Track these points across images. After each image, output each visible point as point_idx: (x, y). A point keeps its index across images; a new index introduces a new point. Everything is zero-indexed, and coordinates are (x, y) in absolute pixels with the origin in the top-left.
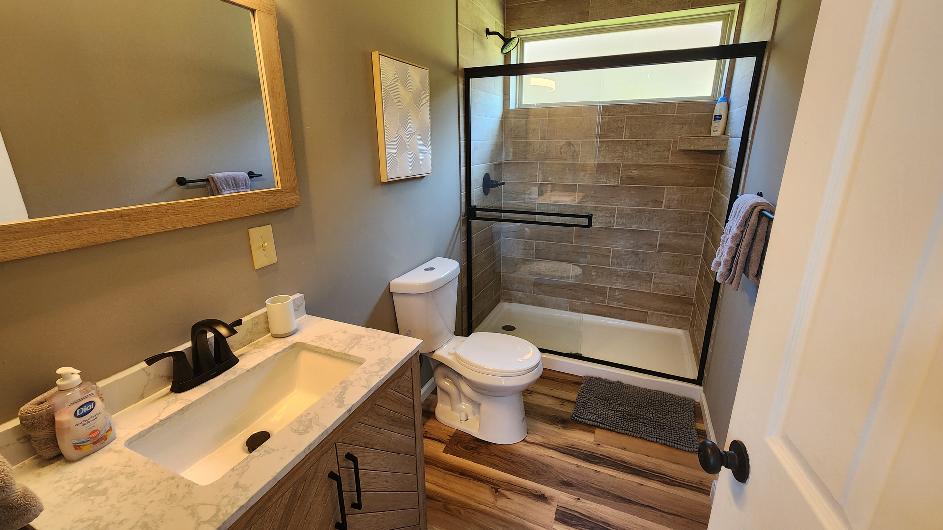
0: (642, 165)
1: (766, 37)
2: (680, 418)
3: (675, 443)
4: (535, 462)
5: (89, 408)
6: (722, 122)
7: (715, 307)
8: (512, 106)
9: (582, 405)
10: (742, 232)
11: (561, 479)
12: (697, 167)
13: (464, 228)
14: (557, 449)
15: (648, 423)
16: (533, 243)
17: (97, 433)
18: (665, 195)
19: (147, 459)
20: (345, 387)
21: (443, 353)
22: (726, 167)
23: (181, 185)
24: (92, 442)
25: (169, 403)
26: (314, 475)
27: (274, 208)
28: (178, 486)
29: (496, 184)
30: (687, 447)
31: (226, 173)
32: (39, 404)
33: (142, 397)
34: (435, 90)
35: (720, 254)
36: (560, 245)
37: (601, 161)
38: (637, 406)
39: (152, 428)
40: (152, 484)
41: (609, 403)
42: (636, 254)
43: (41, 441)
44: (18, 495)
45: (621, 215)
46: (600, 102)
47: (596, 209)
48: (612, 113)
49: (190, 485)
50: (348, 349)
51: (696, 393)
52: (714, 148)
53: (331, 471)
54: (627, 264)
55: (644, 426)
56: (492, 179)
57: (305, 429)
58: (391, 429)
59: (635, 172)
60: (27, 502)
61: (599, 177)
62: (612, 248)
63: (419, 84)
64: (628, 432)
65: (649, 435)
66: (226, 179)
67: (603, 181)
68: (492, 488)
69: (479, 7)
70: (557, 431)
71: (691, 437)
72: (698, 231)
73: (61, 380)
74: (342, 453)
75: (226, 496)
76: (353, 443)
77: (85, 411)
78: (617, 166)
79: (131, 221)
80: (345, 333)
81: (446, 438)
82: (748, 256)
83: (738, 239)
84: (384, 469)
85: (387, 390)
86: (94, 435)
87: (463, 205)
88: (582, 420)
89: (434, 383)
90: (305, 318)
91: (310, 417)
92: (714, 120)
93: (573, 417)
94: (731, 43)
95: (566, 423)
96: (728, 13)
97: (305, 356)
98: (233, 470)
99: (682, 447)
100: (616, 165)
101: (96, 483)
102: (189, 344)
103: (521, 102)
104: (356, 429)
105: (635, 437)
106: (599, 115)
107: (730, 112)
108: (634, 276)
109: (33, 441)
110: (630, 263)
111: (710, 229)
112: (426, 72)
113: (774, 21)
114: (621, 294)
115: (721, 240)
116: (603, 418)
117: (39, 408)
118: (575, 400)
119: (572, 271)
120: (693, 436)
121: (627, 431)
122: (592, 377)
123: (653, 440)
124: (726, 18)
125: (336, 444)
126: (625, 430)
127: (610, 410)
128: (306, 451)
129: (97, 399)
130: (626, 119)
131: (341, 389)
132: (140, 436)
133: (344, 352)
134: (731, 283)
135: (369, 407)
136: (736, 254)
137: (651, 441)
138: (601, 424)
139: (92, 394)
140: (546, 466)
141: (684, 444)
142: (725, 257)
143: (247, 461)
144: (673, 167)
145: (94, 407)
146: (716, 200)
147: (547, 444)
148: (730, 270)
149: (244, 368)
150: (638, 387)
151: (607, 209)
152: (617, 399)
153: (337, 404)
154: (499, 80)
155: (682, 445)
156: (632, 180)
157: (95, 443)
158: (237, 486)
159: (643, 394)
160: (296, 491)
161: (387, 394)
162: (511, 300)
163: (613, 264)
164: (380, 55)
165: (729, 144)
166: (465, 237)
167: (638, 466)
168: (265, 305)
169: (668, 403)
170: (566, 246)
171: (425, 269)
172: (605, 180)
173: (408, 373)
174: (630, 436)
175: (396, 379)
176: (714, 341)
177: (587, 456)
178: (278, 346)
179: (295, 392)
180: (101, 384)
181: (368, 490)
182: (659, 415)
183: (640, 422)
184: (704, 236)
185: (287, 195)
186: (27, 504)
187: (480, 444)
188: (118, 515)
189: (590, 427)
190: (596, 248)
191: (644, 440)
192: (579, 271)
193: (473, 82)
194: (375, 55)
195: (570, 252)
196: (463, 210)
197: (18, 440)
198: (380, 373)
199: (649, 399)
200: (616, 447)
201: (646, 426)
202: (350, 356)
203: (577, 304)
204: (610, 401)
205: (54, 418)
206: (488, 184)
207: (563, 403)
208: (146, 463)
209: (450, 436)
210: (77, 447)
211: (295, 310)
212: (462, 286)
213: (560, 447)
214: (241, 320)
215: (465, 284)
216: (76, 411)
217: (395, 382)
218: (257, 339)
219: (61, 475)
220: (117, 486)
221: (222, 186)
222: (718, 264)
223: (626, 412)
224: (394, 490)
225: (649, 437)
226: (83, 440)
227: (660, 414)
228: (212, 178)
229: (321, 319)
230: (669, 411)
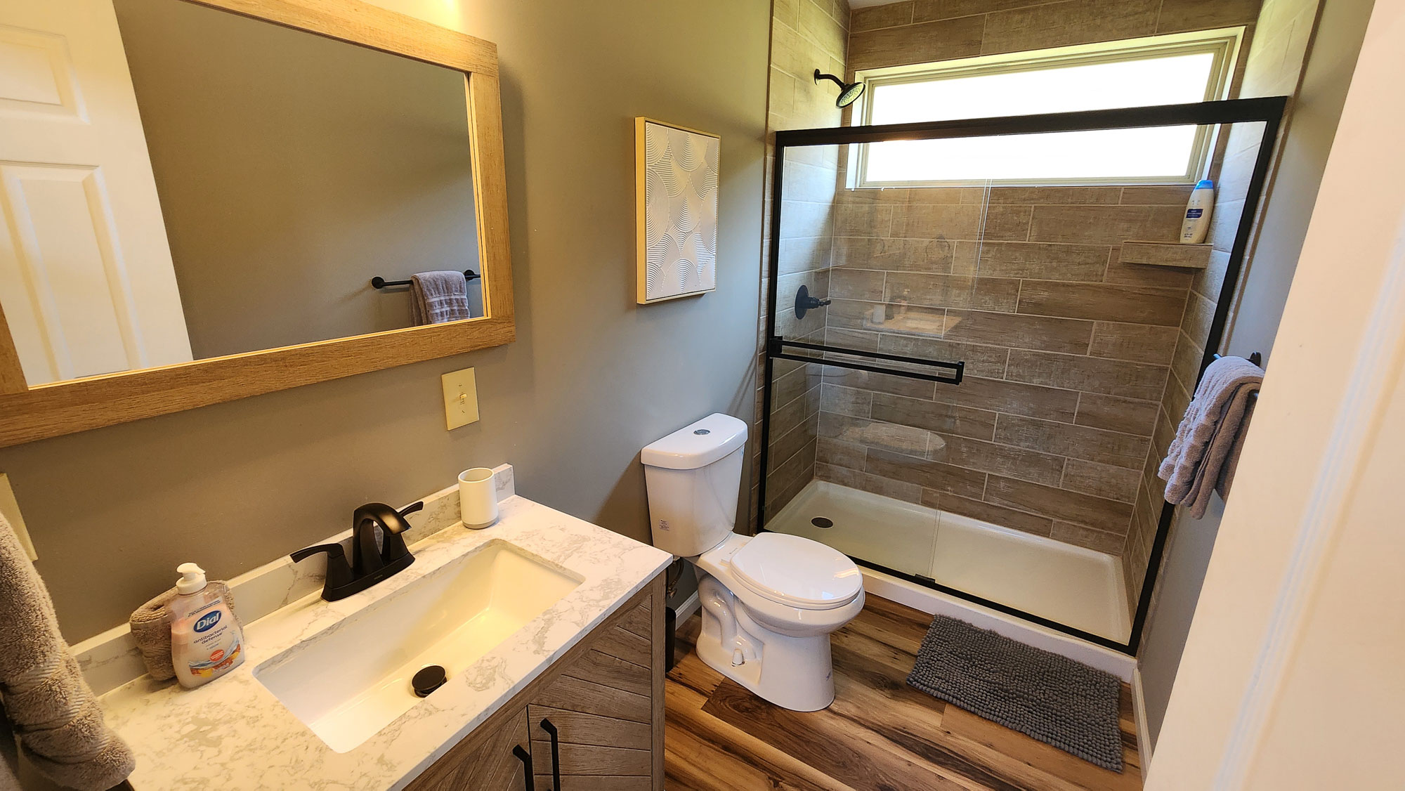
0: (1057, 284)
1: (1287, 90)
2: (1092, 707)
3: (1078, 749)
4: (841, 746)
5: (213, 620)
6: (1201, 222)
7: (1167, 532)
8: (850, 184)
9: (927, 663)
10: (1216, 423)
11: (880, 782)
12: (1153, 292)
13: (761, 369)
14: (879, 730)
15: (1034, 708)
16: (870, 394)
17: (221, 653)
18: (1092, 336)
19: (277, 699)
20: (549, 620)
21: (712, 560)
22: (1203, 297)
23: (378, 288)
24: (214, 665)
25: (317, 615)
26: (492, 750)
27: (479, 345)
28: (307, 748)
29: (817, 304)
30: (1100, 759)
31: (436, 273)
32: (155, 609)
33: (285, 602)
34: (727, 167)
35: (1175, 453)
36: (913, 401)
37: (986, 274)
38: (1019, 677)
39: (291, 650)
40: (276, 739)
41: (972, 666)
42: (1038, 425)
43: (153, 657)
44: (105, 748)
45: (1017, 361)
46: (989, 181)
47: (974, 349)
48: (1010, 200)
49: (322, 749)
50: (563, 557)
51: (1125, 667)
52: (1185, 264)
53: (518, 745)
54: (1021, 440)
55: (1029, 712)
56: (811, 295)
57: (484, 681)
58: (615, 685)
59: (1044, 295)
60: (114, 758)
61: (983, 299)
62: (997, 413)
63: (703, 160)
64: (999, 719)
65: (1034, 729)
66: (435, 281)
67: (988, 305)
68: (770, 778)
69: (806, 38)
70: (881, 700)
71: (1107, 743)
72: (1148, 397)
73: (182, 580)
74: (536, 720)
75: (365, 774)
76: (554, 705)
77: (208, 624)
78: (1014, 284)
79: (286, 366)
80: (562, 529)
81: (709, 688)
82: (1223, 463)
83: (1208, 435)
84: (600, 743)
85: (611, 627)
86: (217, 656)
87: (762, 335)
88: (924, 688)
89: (698, 600)
90: (512, 500)
91: (494, 663)
92: (1187, 217)
93: (910, 682)
94: (1225, 98)
95: (898, 689)
96: (1225, 41)
97: (504, 558)
98: (380, 734)
99: (1090, 759)
100: (1011, 282)
101: (210, 727)
102: (350, 533)
103: (865, 178)
104: (559, 684)
105: (1011, 729)
106: (985, 203)
107: (1217, 205)
108: (1032, 460)
109: (145, 657)
110: (1027, 439)
111: (1169, 396)
112: (715, 142)
113: (1301, 65)
114: (1009, 487)
115: (1179, 430)
116: (960, 690)
117: (154, 614)
118: (917, 654)
119: (929, 442)
120: (1113, 742)
121: (998, 716)
122: (949, 618)
123: (1041, 739)
124: (1220, 49)
125: (527, 706)
126: (994, 715)
127: (973, 677)
128: (481, 718)
129: (222, 608)
130: (1032, 210)
131: (543, 622)
132: (274, 661)
133: (556, 562)
134: (1192, 505)
135: (582, 653)
136: (1202, 458)
137: (1038, 740)
138: (955, 700)
139: (218, 602)
140: (859, 756)
141: (1095, 754)
142: (1182, 461)
143: (400, 723)
144: (1111, 291)
145: (219, 618)
146: (1182, 350)
147: (863, 719)
148: (1191, 483)
149: (419, 571)
150: (1024, 645)
151: (994, 349)
152: (985, 660)
153: (534, 647)
154: (831, 150)
155: (1092, 755)
156: (1038, 306)
157: (217, 667)
158: (381, 761)
159: (1032, 657)
160: (463, 773)
161: (610, 634)
162: (830, 477)
163: (998, 438)
164: (646, 121)
165: (1211, 260)
166: (762, 382)
167: (1011, 780)
168: (456, 481)
169: (1074, 678)
170: (922, 404)
171: (696, 432)
172: (991, 304)
173: (646, 602)
174: (1003, 725)
175: (627, 611)
176: (1161, 587)
177: (926, 749)
178: (469, 541)
179: (488, 609)
180: (232, 584)
181: (574, 773)
182: (1055, 697)
183: (1021, 705)
184: (1158, 406)
185: (499, 326)
186: (115, 761)
187: (760, 705)
188: (228, 780)
189: (936, 702)
190: (970, 411)
191: (1025, 736)
192: (940, 443)
193: (788, 151)
194: (639, 121)
195: (928, 413)
196: (762, 342)
197: (130, 651)
198: (602, 603)
199: (1041, 667)
200: (976, 740)
201: (1032, 713)
202: (565, 569)
203: (935, 495)
204: (974, 663)
205: (170, 629)
206: (804, 302)
207: (897, 657)
208: (274, 706)
209: (715, 686)
210: (194, 670)
211: (497, 490)
212: (752, 455)
213: (885, 728)
214: (421, 504)
215: (757, 453)
216: (197, 624)
217: (625, 616)
218: (444, 528)
219: (172, 708)
220: (234, 736)
221: (429, 290)
222: (1170, 469)
223: (999, 684)
224: (614, 773)
225: (1035, 732)
226: (202, 662)
227: (1057, 696)
228: (417, 280)
229: (534, 505)
230: (1073, 693)
